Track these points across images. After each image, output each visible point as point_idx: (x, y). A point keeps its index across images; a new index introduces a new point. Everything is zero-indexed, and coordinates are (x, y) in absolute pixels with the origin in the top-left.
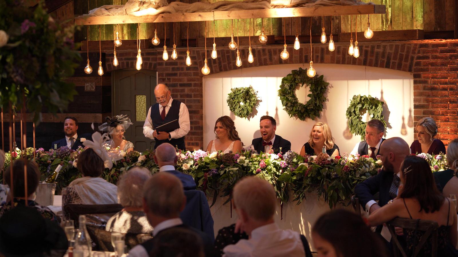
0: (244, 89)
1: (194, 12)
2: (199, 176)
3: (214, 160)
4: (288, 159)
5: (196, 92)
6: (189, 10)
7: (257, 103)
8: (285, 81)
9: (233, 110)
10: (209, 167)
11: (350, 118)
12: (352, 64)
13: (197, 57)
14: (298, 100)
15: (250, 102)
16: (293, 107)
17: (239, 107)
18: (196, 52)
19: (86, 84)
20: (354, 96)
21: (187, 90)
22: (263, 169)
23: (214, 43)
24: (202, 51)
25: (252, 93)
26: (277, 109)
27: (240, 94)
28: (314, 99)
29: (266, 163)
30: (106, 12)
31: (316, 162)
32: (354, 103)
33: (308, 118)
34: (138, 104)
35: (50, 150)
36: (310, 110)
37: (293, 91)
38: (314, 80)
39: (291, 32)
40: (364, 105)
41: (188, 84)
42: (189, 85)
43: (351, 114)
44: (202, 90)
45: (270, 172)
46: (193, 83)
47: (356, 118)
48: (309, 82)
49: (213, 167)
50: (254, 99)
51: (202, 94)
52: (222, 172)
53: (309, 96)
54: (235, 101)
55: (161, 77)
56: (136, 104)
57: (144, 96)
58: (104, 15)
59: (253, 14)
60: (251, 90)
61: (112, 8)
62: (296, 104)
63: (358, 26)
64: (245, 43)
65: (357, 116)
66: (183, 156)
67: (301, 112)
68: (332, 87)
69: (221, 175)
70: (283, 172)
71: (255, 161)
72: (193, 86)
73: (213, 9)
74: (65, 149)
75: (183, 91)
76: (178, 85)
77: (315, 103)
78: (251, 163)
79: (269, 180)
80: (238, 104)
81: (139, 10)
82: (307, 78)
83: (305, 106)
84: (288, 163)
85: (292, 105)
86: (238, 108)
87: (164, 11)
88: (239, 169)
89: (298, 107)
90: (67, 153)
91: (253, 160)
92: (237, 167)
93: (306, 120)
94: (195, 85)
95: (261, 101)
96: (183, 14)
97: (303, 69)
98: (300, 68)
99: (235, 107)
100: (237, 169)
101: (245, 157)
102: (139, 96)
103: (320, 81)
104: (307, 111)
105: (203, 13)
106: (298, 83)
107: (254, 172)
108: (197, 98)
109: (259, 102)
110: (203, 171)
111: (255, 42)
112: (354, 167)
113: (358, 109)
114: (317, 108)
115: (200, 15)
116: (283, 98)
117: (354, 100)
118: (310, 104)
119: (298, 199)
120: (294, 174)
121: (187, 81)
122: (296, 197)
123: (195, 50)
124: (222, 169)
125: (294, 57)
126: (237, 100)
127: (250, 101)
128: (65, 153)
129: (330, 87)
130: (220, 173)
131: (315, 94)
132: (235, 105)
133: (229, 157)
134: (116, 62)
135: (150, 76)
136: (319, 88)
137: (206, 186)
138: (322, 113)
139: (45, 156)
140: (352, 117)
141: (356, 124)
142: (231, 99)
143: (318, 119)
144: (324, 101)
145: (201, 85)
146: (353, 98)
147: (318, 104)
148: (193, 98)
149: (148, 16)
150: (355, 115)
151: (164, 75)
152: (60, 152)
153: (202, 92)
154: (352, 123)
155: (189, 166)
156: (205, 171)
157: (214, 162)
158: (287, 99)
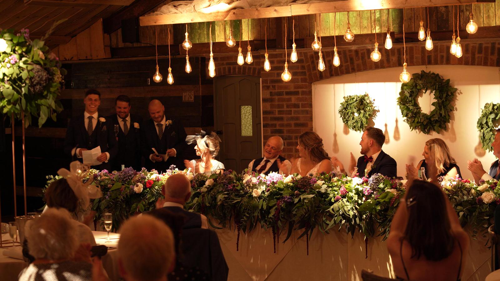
0: (358, 96)
1: (269, 6)
2: (270, 205)
3: (289, 185)
4: (372, 184)
5: (304, 101)
6: (264, 4)
7: (373, 114)
8: (405, 87)
9: (346, 122)
10: (282, 193)
11: (482, 131)
12: (484, 66)
13: (304, 60)
14: (421, 109)
15: (365, 113)
16: (415, 117)
17: (353, 119)
18: (303, 54)
19: (184, 93)
20: (486, 104)
21: (294, 99)
22: (344, 196)
23: (294, 44)
24: (309, 52)
25: (368, 101)
26: (397, 121)
27: (353, 103)
28: (438, 108)
29: (346, 189)
30: (173, 10)
31: (405, 188)
32: (486, 113)
33: (433, 131)
34: (243, 116)
35: (113, 172)
36: (434, 122)
37: (415, 99)
38: (439, 85)
39: (414, 27)
40: (498, 115)
41: (295, 91)
42: (297, 93)
43: (483, 126)
44: (311, 98)
45: (351, 200)
46: (300, 90)
47: (489, 130)
48: (432, 87)
49: (286, 194)
50: (370, 109)
51: (312, 104)
52: (296, 200)
53: (433, 104)
54: (348, 112)
55: (265, 85)
56: (242, 115)
57: (249, 106)
58: (171, 13)
59: (335, 7)
60: (366, 98)
61: (181, 5)
62: (419, 115)
63: (492, 18)
64: (359, 42)
65: (490, 128)
66: (255, 180)
67: (423, 124)
68: (461, 93)
69: (295, 203)
70: (367, 199)
71: (336, 186)
72: (300, 94)
73: (290, 2)
74: (128, 171)
75: (289, 100)
76: (284, 93)
77: (440, 113)
78: (330, 189)
79: (349, 210)
80: (352, 115)
81: (209, 6)
82: (430, 83)
83: (429, 117)
84: (374, 190)
85: (413, 116)
86: (351, 120)
87: (237, 7)
88: (315, 196)
89: (421, 118)
90: (130, 176)
91: (333, 185)
92: (313, 194)
93: (431, 134)
94: (303, 93)
95: (379, 111)
96: (257, 10)
97: (426, 72)
98: (423, 71)
99: (348, 118)
100: (313, 196)
101: (324, 182)
102: (244, 106)
103: (446, 86)
104: (431, 123)
105: (279, 7)
106: (420, 89)
107: (333, 200)
108: (305, 109)
109: (376, 112)
110: (276, 198)
111: (371, 41)
112: (450, 194)
113: (491, 120)
114: (442, 119)
115: (275, 10)
116: (403, 108)
117: (486, 109)
118: (434, 115)
119: (383, 234)
120: (378, 203)
121: (294, 89)
122: (381, 232)
123: (303, 51)
124: (297, 196)
125: (414, 57)
126: (351, 110)
127: (365, 111)
128: (128, 176)
129: (458, 93)
130: (294, 201)
131: (440, 102)
132: (348, 116)
133: (305, 181)
134: (188, 69)
135: (256, 83)
136: (444, 95)
137: (278, 216)
138: (449, 125)
139: (105, 179)
140: (484, 129)
141: (488, 139)
142: (343, 109)
143: (445, 132)
144: (451, 110)
145: (310, 93)
146: (485, 107)
147: (443, 114)
148: (301, 109)
149: (218, 12)
150: (487, 127)
151: (269, 82)
152: (123, 175)
153: (312, 102)
154: (484, 138)
155: (260, 192)
156: (278, 199)
157: (289, 188)
158: (408, 109)
